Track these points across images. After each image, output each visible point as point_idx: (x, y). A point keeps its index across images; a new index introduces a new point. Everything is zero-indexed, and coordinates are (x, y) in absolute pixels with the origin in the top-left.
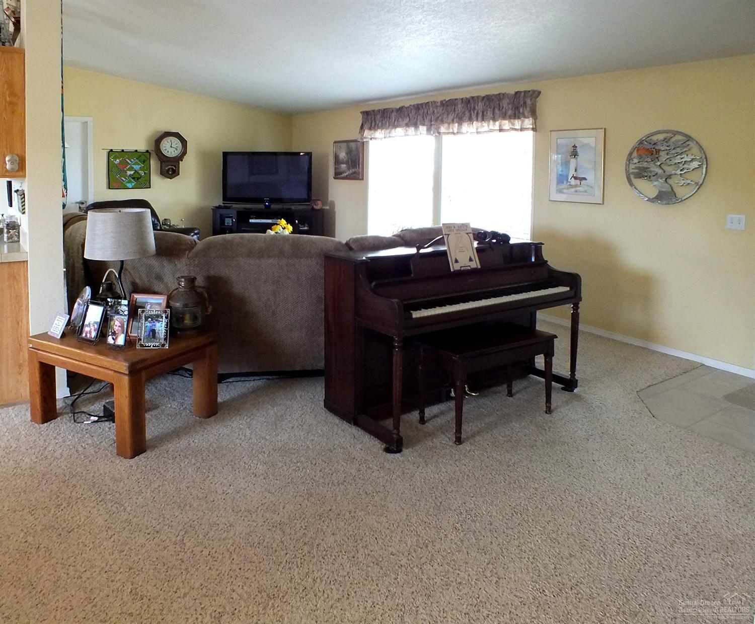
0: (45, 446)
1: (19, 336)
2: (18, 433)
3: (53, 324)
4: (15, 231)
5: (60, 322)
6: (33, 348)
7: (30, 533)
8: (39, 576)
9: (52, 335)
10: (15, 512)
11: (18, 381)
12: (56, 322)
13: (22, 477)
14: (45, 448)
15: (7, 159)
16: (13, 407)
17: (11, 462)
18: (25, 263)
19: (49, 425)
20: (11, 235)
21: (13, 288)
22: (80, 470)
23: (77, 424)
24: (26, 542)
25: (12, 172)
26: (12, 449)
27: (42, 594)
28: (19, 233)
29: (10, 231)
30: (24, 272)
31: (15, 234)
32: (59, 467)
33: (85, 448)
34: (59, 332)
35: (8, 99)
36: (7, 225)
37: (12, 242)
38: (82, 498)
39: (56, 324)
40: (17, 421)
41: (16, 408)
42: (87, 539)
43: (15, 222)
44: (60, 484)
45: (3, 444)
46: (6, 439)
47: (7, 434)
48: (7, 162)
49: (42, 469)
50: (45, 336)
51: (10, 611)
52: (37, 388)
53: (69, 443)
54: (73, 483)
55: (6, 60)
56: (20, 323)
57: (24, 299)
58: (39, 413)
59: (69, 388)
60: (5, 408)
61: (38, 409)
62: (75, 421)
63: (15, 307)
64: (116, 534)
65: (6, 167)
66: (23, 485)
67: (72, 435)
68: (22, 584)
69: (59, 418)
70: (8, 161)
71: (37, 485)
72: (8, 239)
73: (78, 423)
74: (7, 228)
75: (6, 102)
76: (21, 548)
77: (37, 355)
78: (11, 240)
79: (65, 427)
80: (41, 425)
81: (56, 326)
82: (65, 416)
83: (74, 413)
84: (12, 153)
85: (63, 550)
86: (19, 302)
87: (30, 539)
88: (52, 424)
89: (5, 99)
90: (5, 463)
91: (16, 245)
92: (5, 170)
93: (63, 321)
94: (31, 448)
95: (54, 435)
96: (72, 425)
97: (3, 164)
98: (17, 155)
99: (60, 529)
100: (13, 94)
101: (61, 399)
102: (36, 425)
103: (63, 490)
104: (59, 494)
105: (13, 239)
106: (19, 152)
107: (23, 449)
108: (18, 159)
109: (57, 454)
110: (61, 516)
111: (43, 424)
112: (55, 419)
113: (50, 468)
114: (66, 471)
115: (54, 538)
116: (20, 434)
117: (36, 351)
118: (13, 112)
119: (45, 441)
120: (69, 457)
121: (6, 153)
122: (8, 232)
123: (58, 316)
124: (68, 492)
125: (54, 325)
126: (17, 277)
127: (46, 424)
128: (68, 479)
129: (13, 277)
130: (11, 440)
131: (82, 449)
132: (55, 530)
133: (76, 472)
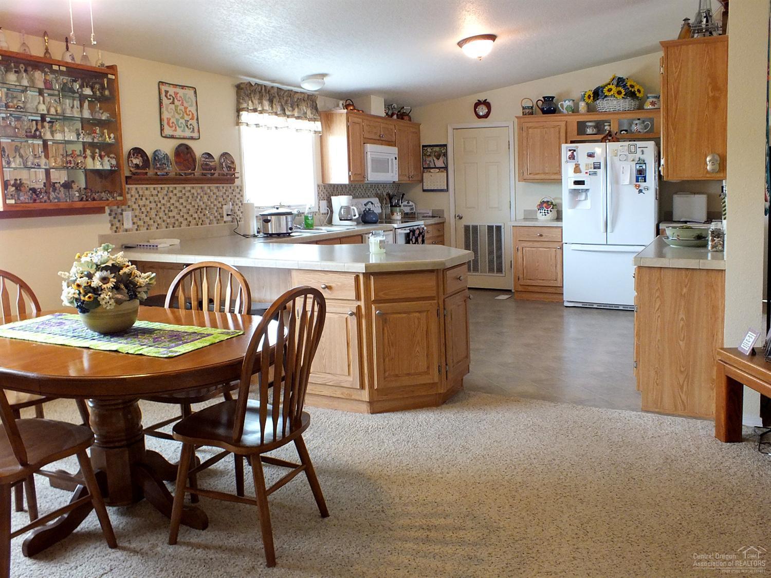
0: (721, 461)
1: (714, 349)
2: (700, 443)
3: (744, 339)
4: (719, 239)
5: (751, 339)
6: (722, 361)
7: (686, 520)
8: (683, 551)
9: (742, 351)
10: (678, 500)
11: (710, 396)
12: (747, 338)
13: (693, 477)
14: (722, 463)
15: (708, 159)
16: (702, 421)
17: (687, 463)
18: (723, 272)
19: (732, 446)
20: (715, 243)
21: (710, 298)
22: (749, 491)
23: (760, 453)
24: (680, 524)
25: (713, 173)
26: (692, 453)
27: (681, 564)
28: (723, 242)
29: (715, 239)
30: (722, 282)
31: (719, 243)
32: (730, 482)
33: (762, 476)
34: (748, 348)
35: (711, 94)
36: (712, 232)
37: (717, 251)
38: (743, 514)
39: (747, 340)
40: (702, 432)
41: (705, 422)
42: (736, 545)
43: (720, 229)
44: (725, 495)
45: (684, 446)
46: (687, 443)
47: (690, 440)
48: (708, 163)
49: (713, 478)
50: (735, 351)
51: (653, 562)
52: (723, 403)
53: (746, 467)
54: (739, 499)
55: (710, 52)
56: (715, 336)
57: (720, 311)
58: (723, 431)
59: (762, 418)
60: (694, 420)
61: (722, 427)
62: (759, 450)
63: (711, 318)
64: (767, 554)
65: (707, 168)
66: (692, 483)
67: (752, 460)
68: (668, 550)
69: (744, 443)
70: (709, 161)
71: (703, 488)
72: (713, 247)
73: (763, 453)
74: (711, 236)
75: (709, 97)
76: (674, 526)
77: (724, 368)
78: (714, 249)
79: (747, 452)
80: (724, 443)
81: (747, 342)
82: (751, 443)
83: (760, 443)
84: (713, 152)
85: (710, 544)
86: (716, 313)
87: (684, 523)
88: (735, 446)
89: (708, 95)
90: (682, 462)
91: (719, 254)
92: (706, 170)
93: (754, 338)
94: (708, 458)
95: (734, 455)
96: (756, 452)
97: (705, 164)
98: (719, 155)
99: (713, 528)
100: (716, 88)
101: (752, 427)
102: (719, 441)
103: (727, 501)
104: (721, 502)
105: (717, 248)
106: (720, 151)
107: (701, 456)
108: (719, 159)
109: (732, 471)
110: (717, 519)
111: (726, 442)
112: (739, 442)
113: (721, 480)
114: (734, 488)
115: (706, 532)
116: (701, 444)
117: (724, 364)
118: (716, 107)
119: (723, 457)
120: (742, 478)
121: (707, 152)
122: (713, 240)
123: (750, 332)
124: (731, 504)
125: (745, 341)
126: (714, 286)
127: (729, 444)
128: (735, 495)
129: (710, 286)
130: (692, 446)
131: (758, 475)
132: (708, 527)
133: (745, 491)
